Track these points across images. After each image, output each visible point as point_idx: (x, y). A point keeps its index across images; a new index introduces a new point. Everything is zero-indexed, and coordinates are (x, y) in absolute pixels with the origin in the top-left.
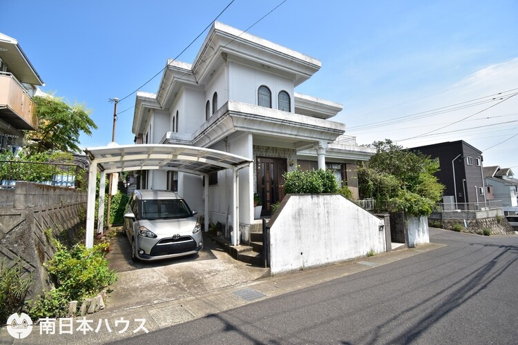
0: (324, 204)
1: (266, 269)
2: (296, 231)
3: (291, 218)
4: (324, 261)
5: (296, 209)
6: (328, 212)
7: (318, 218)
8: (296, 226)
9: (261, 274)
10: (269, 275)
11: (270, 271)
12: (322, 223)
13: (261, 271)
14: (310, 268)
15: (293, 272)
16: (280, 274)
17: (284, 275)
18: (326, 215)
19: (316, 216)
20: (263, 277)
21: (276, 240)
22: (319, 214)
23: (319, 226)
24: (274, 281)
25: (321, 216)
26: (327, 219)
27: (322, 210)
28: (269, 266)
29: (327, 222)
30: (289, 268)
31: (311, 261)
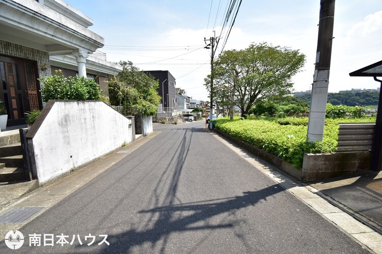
0: (90, 109)
1: (32, 182)
2: (64, 137)
3: (57, 124)
4: (91, 158)
5: (62, 115)
6: (93, 117)
7: (85, 123)
8: (63, 132)
9: (27, 189)
10: (37, 186)
11: (38, 182)
12: (88, 127)
13: (26, 185)
14: (80, 167)
15: (64, 176)
16: (50, 182)
17: (55, 181)
18: (92, 119)
19: (83, 121)
20: (30, 191)
21: (41, 150)
22: (85, 119)
23: (86, 130)
24: (47, 190)
25: (88, 120)
26: (92, 123)
27: (88, 115)
28: (35, 177)
29: (93, 125)
30: (60, 172)
31: (81, 161)
